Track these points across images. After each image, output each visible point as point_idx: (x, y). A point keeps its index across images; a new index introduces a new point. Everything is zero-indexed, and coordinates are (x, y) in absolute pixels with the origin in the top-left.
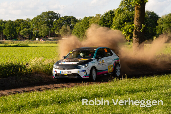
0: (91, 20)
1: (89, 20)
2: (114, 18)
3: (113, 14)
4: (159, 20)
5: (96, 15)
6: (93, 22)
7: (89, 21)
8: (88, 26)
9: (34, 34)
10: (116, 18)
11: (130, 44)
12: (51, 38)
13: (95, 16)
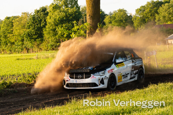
0: (15, 21)
1: (13, 21)
2: (48, 17)
3: (46, 12)
4: (107, 17)
5: (22, 13)
6: (18, 23)
7: (13, 23)
8: (12, 29)
10: (50, 17)
13: (20, 16)
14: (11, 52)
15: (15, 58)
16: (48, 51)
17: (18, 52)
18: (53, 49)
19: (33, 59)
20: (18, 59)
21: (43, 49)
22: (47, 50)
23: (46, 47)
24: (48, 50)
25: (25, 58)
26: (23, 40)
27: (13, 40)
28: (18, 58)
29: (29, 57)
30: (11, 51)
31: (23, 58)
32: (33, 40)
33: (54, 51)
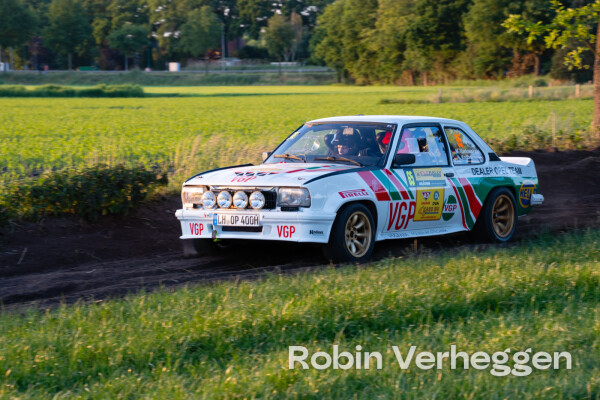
8: (373, 16)
9: (160, 44)
11: (542, 84)
12: (228, 64)
14: (366, 80)
15: (378, 98)
16: (472, 82)
17: (386, 80)
18: (489, 75)
19: (428, 102)
20: (386, 102)
21: (460, 74)
22: (468, 78)
23: (468, 68)
24: (474, 79)
25: (405, 97)
26: (402, 47)
27: (374, 47)
28: (385, 97)
29: (418, 97)
30: (366, 76)
31: (400, 97)
32: (431, 47)
33: (489, 81)
